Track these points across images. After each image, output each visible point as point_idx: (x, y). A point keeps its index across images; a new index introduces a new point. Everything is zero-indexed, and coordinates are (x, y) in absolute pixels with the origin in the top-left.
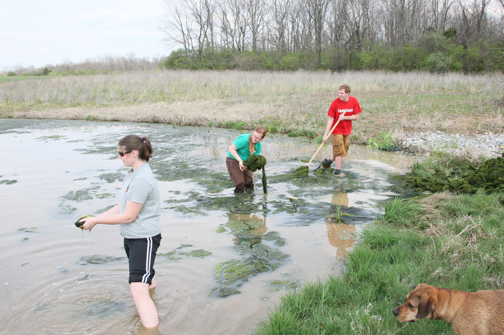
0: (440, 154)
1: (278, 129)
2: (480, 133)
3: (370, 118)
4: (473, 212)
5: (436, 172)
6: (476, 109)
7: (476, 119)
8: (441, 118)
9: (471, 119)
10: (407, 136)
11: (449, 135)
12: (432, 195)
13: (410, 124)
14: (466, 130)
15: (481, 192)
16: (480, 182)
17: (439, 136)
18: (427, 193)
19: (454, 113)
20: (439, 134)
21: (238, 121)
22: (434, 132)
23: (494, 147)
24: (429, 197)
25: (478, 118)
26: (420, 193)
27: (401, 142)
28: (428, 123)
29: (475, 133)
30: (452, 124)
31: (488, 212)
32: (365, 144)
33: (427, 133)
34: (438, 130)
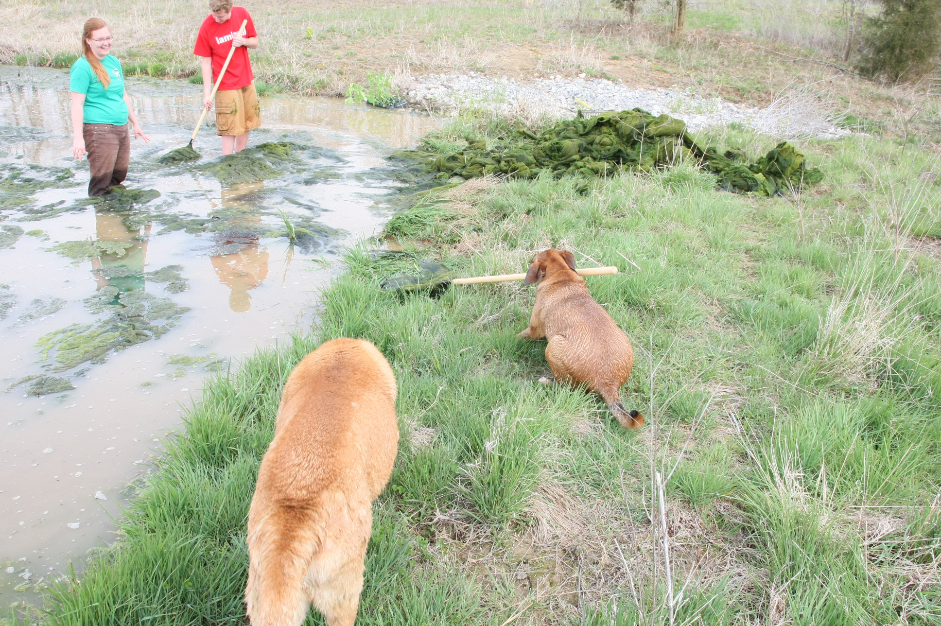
0: (476, 113)
1: (168, 69)
2: (542, 76)
3: (347, 47)
4: (534, 209)
5: (471, 143)
6: (535, 34)
7: (535, 51)
8: (476, 49)
9: (526, 51)
10: (417, 80)
11: (490, 79)
12: (465, 184)
13: (422, 58)
14: (519, 71)
15: (545, 174)
16: (543, 159)
17: (473, 81)
18: (455, 180)
19: (498, 41)
20: (473, 78)
22: (465, 73)
23: (564, 100)
24: (460, 186)
25: (538, 49)
26: (443, 180)
27: (406, 91)
28: (454, 57)
29: (534, 77)
30: (495, 59)
31: (557, 207)
32: (340, 96)
33: (453, 76)
34: (472, 70)
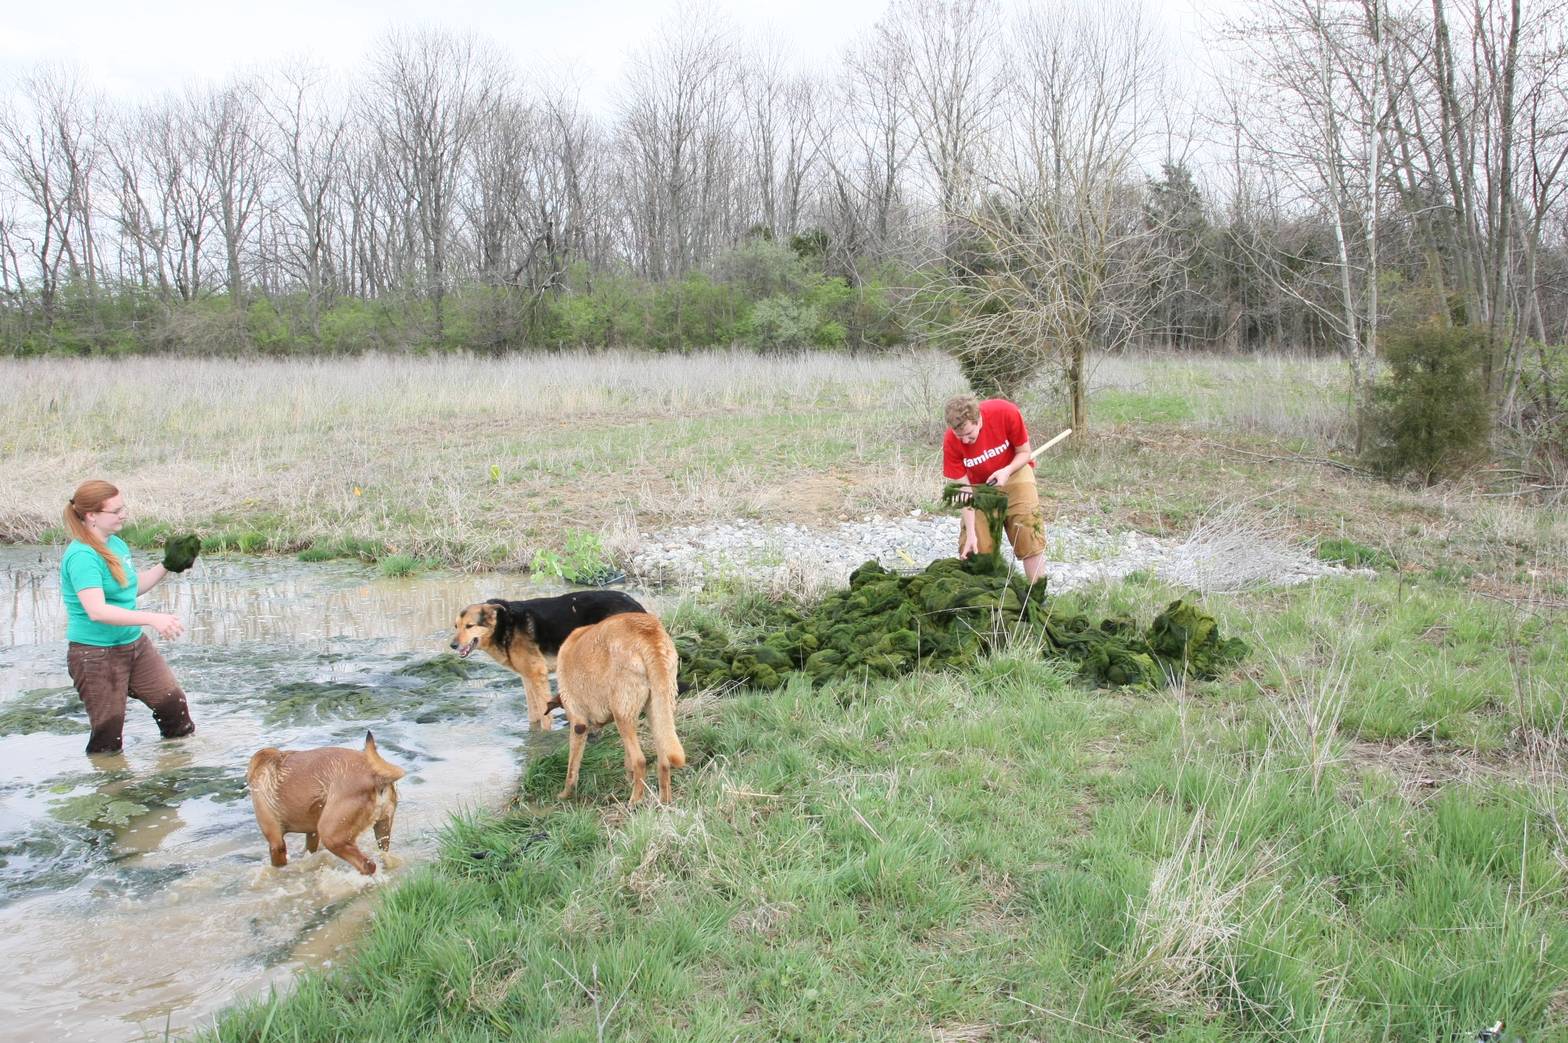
0: (730, 588)
1: (271, 540)
2: (852, 517)
3: (552, 491)
5: (703, 636)
6: (850, 453)
7: (845, 479)
8: (751, 482)
9: (832, 480)
10: (651, 537)
11: (767, 529)
13: (662, 503)
14: (815, 513)
17: (739, 534)
19: (790, 468)
20: (741, 528)
21: (145, 520)
22: (728, 522)
25: (852, 476)
27: (629, 556)
28: (712, 497)
29: (839, 520)
30: (780, 497)
32: (525, 569)
33: (708, 528)
34: (739, 516)
